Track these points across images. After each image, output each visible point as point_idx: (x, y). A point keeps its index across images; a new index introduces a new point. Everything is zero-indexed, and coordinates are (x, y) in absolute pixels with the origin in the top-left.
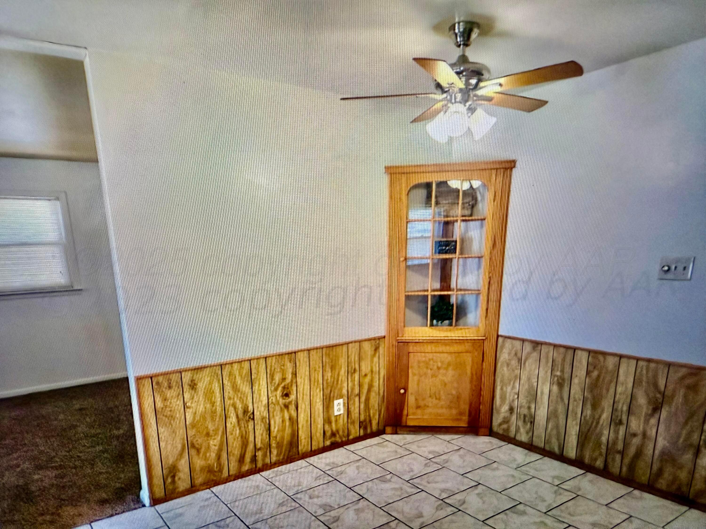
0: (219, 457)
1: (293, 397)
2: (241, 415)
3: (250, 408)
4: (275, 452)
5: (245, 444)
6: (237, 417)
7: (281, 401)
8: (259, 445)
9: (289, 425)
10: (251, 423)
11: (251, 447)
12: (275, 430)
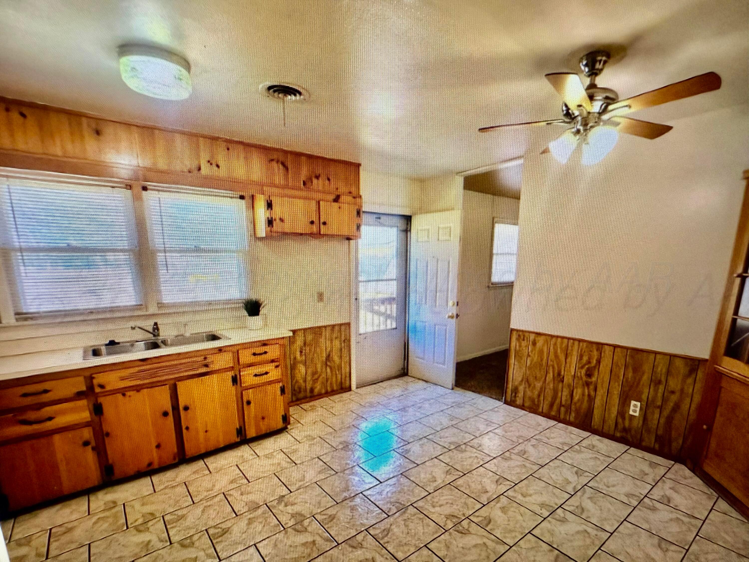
0: (539, 396)
1: (594, 379)
2: (556, 375)
3: (562, 373)
4: (573, 415)
5: (555, 397)
6: (554, 375)
7: (584, 378)
8: (563, 403)
9: (588, 401)
10: (560, 385)
11: (558, 401)
12: (576, 398)
